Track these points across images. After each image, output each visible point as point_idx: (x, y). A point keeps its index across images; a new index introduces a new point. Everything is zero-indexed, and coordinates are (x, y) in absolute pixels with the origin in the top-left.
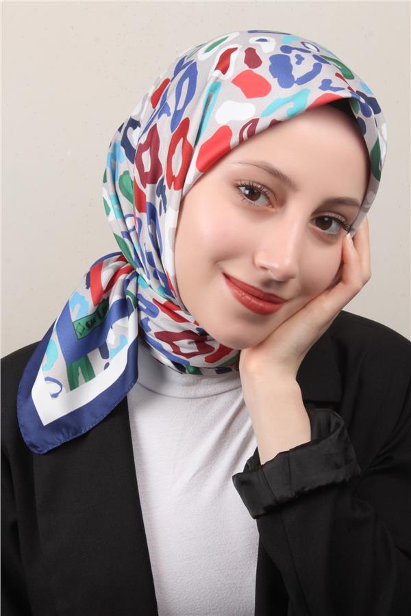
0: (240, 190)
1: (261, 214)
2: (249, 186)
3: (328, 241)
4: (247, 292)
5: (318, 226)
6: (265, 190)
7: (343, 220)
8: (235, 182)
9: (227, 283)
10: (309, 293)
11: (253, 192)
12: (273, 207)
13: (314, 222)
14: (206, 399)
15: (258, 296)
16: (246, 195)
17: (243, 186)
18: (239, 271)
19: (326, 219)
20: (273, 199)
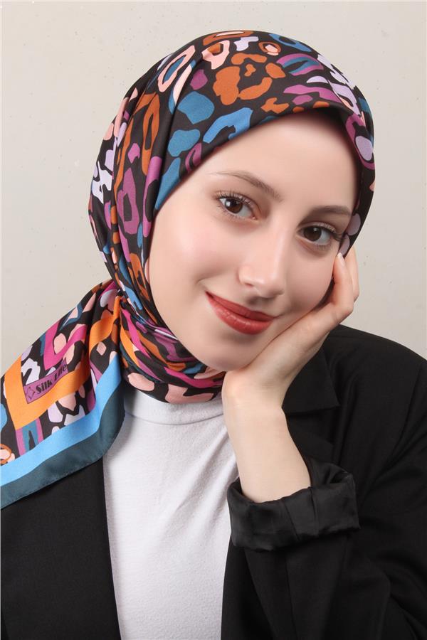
0: (221, 202)
1: (243, 227)
2: (230, 197)
3: (317, 253)
4: (232, 311)
5: (306, 237)
6: (246, 201)
7: (333, 229)
8: (215, 194)
9: (211, 303)
10: (299, 309)
11: (235, 204)
12: (256, 219)
13: (302, 232)
14: (192, 425)
15: (244, 314)
16: (228, 208)
17: (223, 197)
18: (222, 288)
19: (315, 230)
20: (255, 210)
